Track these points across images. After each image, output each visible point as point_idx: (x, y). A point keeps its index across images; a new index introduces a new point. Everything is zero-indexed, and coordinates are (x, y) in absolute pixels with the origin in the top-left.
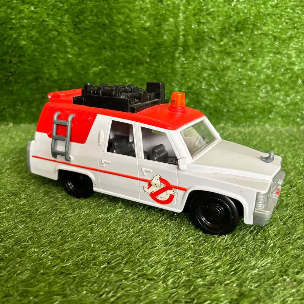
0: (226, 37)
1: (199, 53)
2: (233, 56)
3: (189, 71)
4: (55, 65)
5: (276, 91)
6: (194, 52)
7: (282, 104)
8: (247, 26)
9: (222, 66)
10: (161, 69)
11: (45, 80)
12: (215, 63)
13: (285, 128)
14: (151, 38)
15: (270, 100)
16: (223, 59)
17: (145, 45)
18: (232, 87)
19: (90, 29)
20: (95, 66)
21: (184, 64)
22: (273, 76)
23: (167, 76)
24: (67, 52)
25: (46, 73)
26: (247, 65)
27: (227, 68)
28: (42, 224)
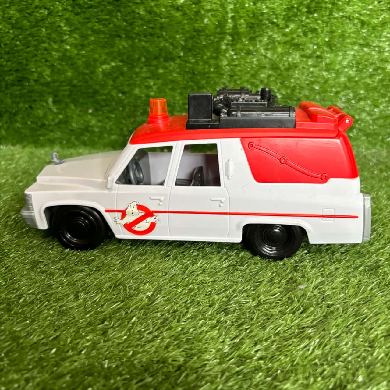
0: (293, 21)
1: (255, 45)
2: (303, 50)
3: (240, 71)
4: (47, 61)
5: (360, 99)
6: (247, 43)
7: (368, 118)
8: (323, 5)
9: (286, 64)
10: (200, 68)
11: (32, 83)
12: (278, 60)
13: (372, 150)
14: (186, 22)
15: (352, 112)
16: (289, 54)
17: (177, 32)
18: (300, 93)
19: (97, 7)
20: (104, 62)
21: (233, 60)
22: (357, 79)
23: (208, 78)
24: (62, 41)
25: (33, 72)
26: (321, 62)
27: (292, 67)
28: (27, 323)
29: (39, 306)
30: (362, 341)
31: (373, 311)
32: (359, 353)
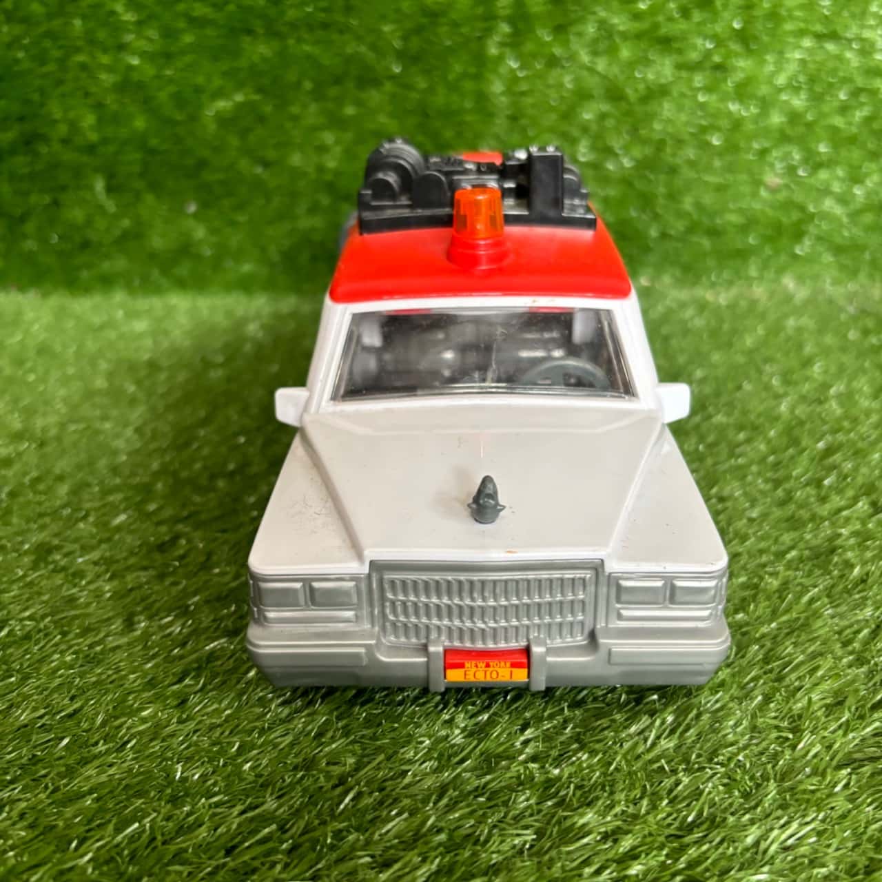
1: (566, 44)
2: (680, 52)
3: (533, 106)
4: (87, 95)
5: (819, 166)
6: (548, 39)
7: (838, 210)
9: (641, 87)
10: (440, 100)
11: (56, 147)
12: (621, 77)
13: (846, 287)
15: (799, 197)
16: (647, 62)
17: (383, 18)
18: (674, 155)
20: (219, 94)
21: (517, 80)
22: (809, 117)
23: (461, 124)
24: (122, 47)
25: (55, 122)
26: (725, 80)
27: (658, 92)
28: (12, 683)
29: (41, 645)
30: (775, 718)
31: (806, 648)
32: (764, 744)
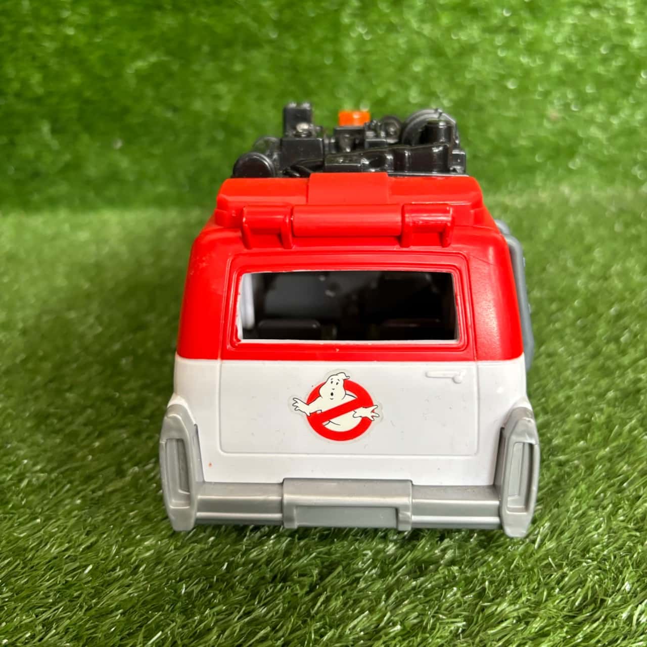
1: (400, 14)
2: (485, 19)
3: (377, 62)
4: (34, 58)
5: (587, 102)
6: (387, 11)
7: (601, 135)
9: (456, 46)
10: (306, 58)
11: (12, 99)
12: (441, 38)
13: (606, 191)
15: (571, 126)
16: (460, 26)
18: (481, 97)
20: (137, 56)
21: (364, 43)
22: (579, 67)
23: (323, 76)
24: (60, 21)
25: (11, 79)
26: (517, 39)
27: (468, 50)
28: (38, 524)
29: (55, 492)
30: (623, 521)
31: (637, 467)
32: (620, 542)
